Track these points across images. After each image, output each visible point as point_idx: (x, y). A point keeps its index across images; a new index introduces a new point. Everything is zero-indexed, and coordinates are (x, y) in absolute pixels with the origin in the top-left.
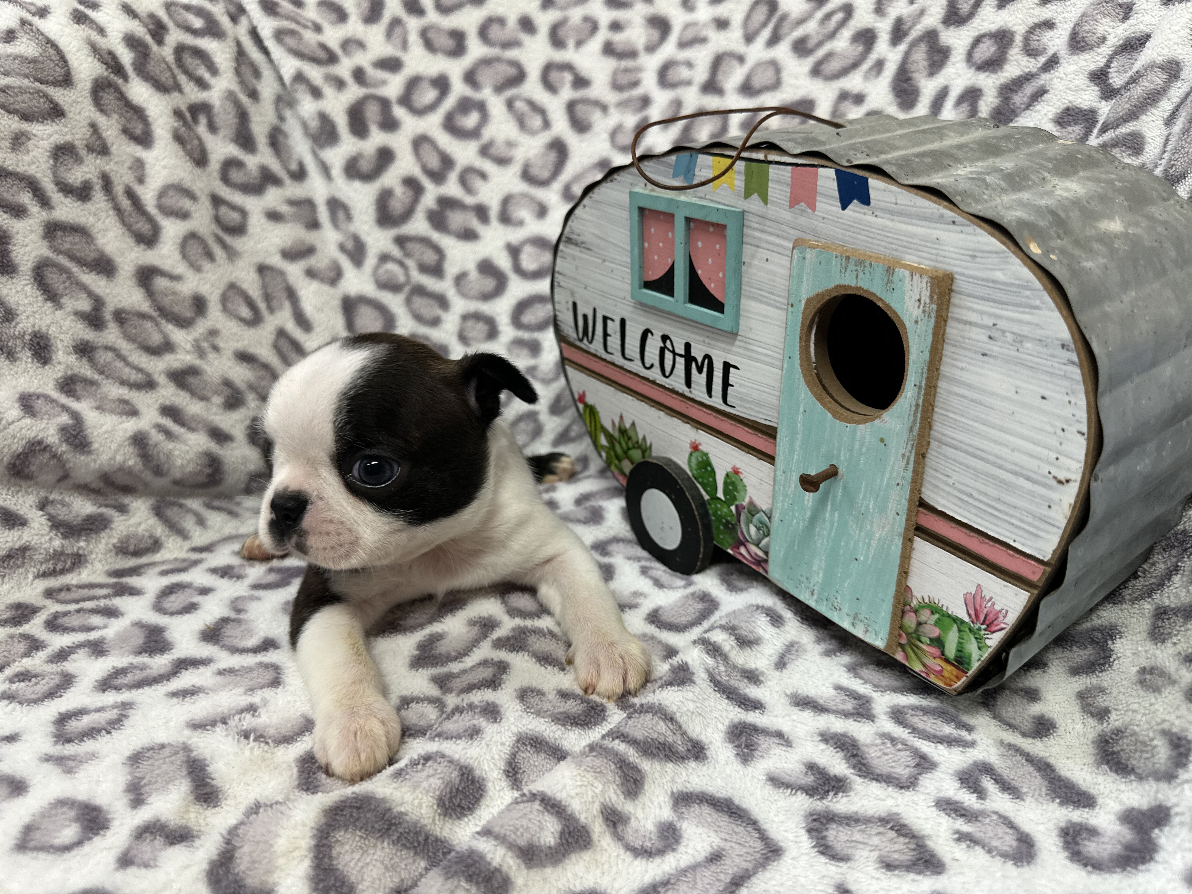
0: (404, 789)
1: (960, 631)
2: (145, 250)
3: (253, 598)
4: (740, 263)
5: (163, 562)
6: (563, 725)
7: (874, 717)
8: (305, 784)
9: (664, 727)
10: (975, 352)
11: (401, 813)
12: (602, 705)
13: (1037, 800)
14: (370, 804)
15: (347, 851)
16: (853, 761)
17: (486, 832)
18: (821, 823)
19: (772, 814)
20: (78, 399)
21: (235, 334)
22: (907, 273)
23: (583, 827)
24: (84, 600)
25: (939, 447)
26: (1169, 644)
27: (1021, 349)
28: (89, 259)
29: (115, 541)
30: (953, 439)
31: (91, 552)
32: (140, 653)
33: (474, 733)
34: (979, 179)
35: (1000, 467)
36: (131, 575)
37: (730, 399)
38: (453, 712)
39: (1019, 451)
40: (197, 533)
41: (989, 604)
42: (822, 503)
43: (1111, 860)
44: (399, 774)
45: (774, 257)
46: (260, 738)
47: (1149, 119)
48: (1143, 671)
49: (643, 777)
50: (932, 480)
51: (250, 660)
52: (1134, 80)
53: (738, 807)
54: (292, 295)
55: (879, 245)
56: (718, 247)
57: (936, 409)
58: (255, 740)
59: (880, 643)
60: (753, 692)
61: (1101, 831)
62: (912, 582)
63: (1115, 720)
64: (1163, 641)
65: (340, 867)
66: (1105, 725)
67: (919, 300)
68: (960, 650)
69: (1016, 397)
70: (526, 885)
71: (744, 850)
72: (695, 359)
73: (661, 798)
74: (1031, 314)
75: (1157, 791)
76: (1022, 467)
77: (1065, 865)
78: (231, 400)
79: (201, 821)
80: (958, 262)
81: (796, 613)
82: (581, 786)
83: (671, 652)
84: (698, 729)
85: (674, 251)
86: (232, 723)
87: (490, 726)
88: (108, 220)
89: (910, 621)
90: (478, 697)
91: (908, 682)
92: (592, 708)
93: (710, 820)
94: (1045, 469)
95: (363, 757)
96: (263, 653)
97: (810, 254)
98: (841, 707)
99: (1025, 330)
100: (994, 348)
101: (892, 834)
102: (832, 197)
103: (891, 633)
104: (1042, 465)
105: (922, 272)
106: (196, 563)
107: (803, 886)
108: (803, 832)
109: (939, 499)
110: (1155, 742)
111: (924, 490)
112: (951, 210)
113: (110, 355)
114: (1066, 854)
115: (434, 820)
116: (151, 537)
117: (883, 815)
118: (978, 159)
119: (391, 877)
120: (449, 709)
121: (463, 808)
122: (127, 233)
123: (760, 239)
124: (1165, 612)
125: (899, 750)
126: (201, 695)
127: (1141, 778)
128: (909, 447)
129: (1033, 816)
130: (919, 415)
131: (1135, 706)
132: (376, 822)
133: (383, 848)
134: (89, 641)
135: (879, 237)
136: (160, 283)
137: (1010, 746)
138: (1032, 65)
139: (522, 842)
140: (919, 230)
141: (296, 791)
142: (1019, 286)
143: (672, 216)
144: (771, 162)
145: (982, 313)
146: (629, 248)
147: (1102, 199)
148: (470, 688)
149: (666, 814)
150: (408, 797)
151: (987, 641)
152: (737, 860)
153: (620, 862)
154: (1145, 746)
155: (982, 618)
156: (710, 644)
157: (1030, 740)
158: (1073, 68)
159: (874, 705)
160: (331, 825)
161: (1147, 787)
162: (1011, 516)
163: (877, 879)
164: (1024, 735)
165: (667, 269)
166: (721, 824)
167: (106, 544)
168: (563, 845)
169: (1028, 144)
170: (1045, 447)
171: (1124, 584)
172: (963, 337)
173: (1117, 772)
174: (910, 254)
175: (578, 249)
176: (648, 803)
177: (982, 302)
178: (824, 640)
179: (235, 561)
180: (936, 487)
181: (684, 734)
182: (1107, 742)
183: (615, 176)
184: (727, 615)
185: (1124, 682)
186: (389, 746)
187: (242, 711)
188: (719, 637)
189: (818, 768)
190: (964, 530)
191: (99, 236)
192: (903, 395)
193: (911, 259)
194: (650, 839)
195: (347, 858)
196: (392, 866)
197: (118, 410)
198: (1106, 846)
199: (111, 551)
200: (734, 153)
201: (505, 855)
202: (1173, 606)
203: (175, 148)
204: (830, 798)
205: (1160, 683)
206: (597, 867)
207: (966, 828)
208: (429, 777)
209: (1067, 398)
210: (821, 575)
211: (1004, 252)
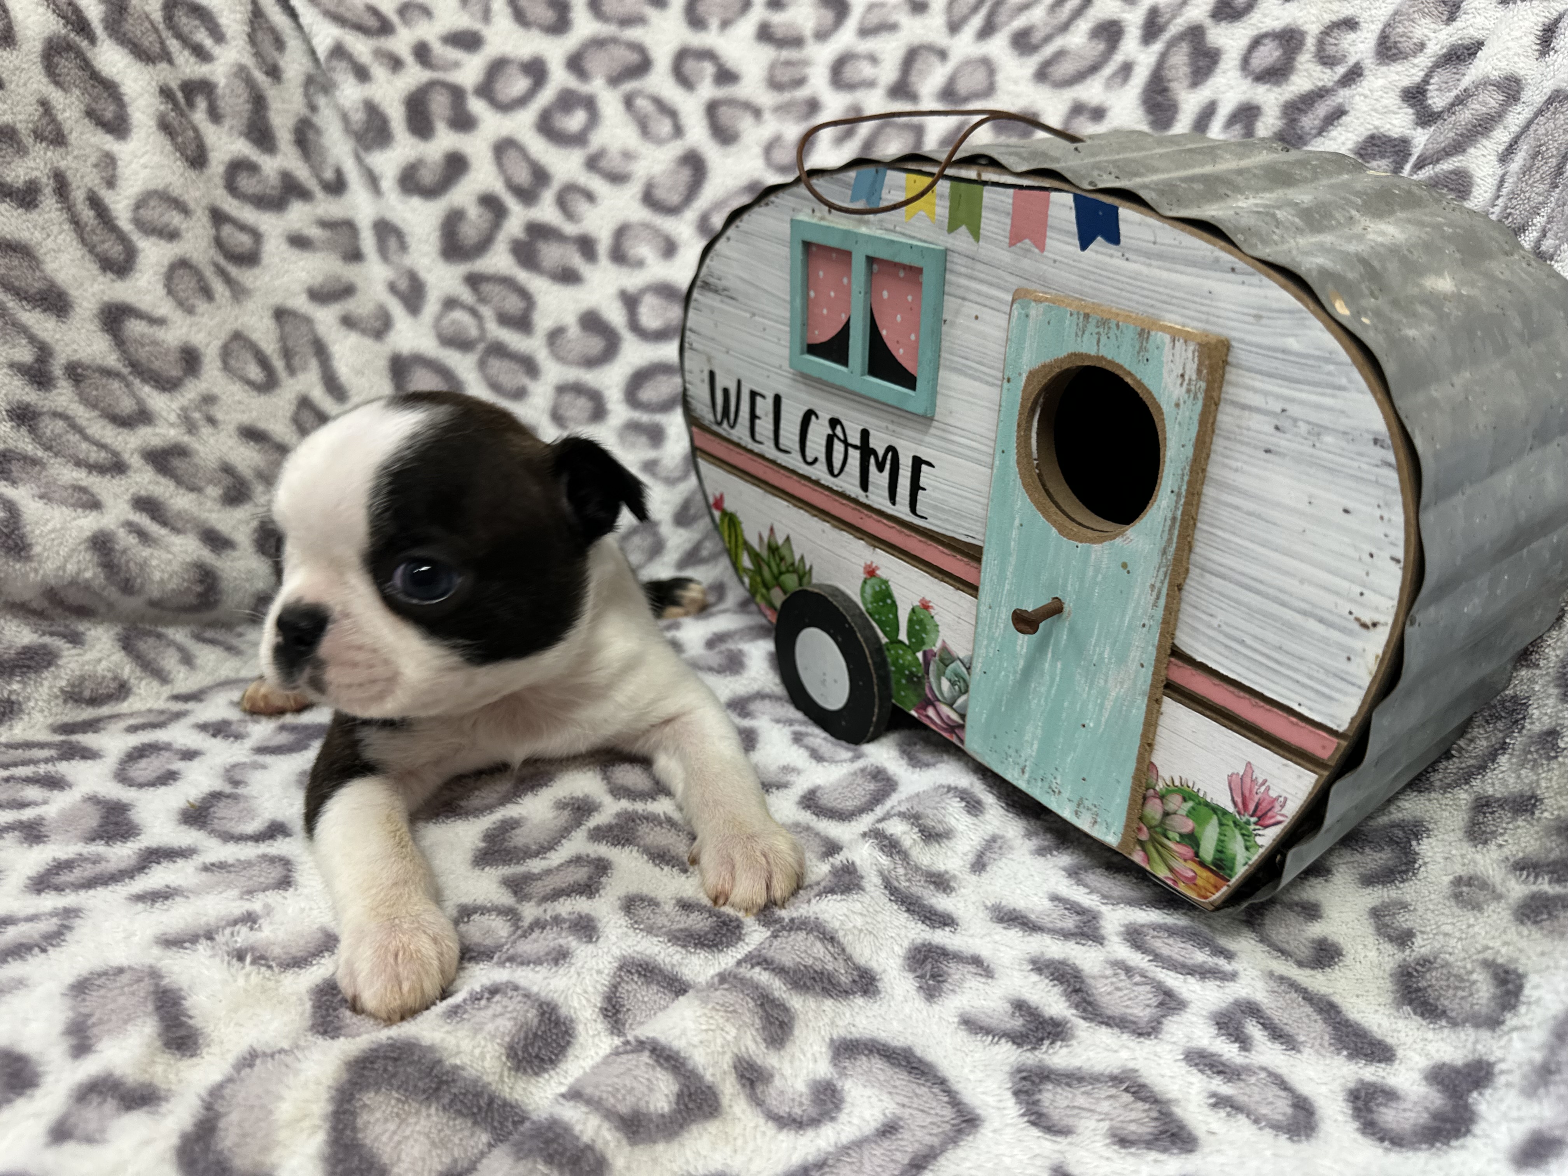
0: (460, 1034)
1: (1221, 824)
2: (113, 281)
3: (256, 766)
4: (940, 321)
5: (132, 715)
6: (684, 946)
7: (1103, 938)
8: (322, 1024)
9: (822, 950)
10: (1256, 447)
11: (456, 1067)
12: (737, 919)
13: (1317, 1051)
14: (412, 1054)
15: (378, 1120)
16: (1076, 998)
17: (575, 1095)
18: (1033, 1082)
19: (966, 1070)
20: (14, 483)
21: (240, 402)
22: (1167, 338)
23: (709, 1088)
24: (15, 765)
25: (1202, 576)
26: (1492, 846)
27: (1318, 445)
28: (32, 291)
29: (64, 683)
30: (1221, 565)
31: (29, 699)
32: (93, 840)
33: (560, 957)
34: (1268, 214)
35: (1283, 604)
36: (85, 732)
37: (919, 508)
38: (531, 928)
39: (1310, 582)
40: (181, 675)
41: (1263, 789)
42: (1040, 648)
43: (1415, 1133)
44: (454, 1012)
45: (986, 314)
46: (261, 959)
47: (1479, 153)
48: (1458, 881)
49: (792, 1019)
50: (1189, 621)
51: (249, 851)
52: (1460, 101)
53: (920, 1061)
54: (321, 351)
55: (1129, 300)
56: (910, 298)
57: (1199, 525)
58: (254, 962)
59: (1112, 839)
60: (941, 902)
61: (1401, 1093)
62: (1159, 758)
63: (1421, 946)
64: (1485, 842)
65: (368, 1142)
66: (1407, 952)
67: (1182, 376)
68: (1220, 851)
69: (1309, 509)
70: (628, 1168)
71: (929, 1120)
72: (874, 452)
73: (816, 1048)
74: (1333, 396)
75: (1476, 1042)
76: (1313, 605)
77: (1355, 1140)
78: (233, 493)
79: (172, 1077)
80: (1235, 324)
81: (999, 798)
82: (706, 1031)
83: (832, 848)
84: (867, 953)
85: (849, 302)
86: (220, 938)
87: (583, 947)
88: (61, 237)
89: (1154, 810)
90: (567, 907)
91: (1148, 892)
92: (724, 923)
93: (882, 1078)
94: (1345, 607)
95: (406, 987)
96: (267, 842)
97: (1035, 310)
98: (1059, 924)
99: (1325, 419)
100: (1281, 442)
101: (1127, 1098)
102: (1067, 233)
103: (1127, 826)
104: (1340, 602)
105: (1187, 337)
106: (178, 716)
107: (1007, 1169)
108: (1008, 1095)
109: (1198, 645)
110: (1475, 976)
111: (1178, 633)
112: (1230, 253)
113: (60, 425)
114: (1356, 1125)
115: (501, 1076)
116: (115, 679)
117: (1116, 1071)
118: (1265, 190)
119: (439, 1156)
120: (526, 923)
121: (542, 1060)
122: (88, 256)
123: (968, 289)
124: (1488, 804)
125: (1136, 984)
126: (178, 899)
127: (1454, 1024)
128: (1161, 574)
129: (1312, 1074)
130: (1176, 532)
131: (1448, 928)
132: (420, 1079)
133: (429, 1116)
134: (21, 822)
135: (1128, 287)
136: (135, 327)
137: (1282, 979)
138: (1327, 77)
139: (623, 1109)
140: (1184, 279)
141: (309, 1034)
142: (1318, 358)
143: (848, 254)
144: (985, 183)
145: (1266, 394)
146: (788, 298)
147: (1428, 247)
148: (557, 894)
149: (823, 1069)
150: (466, 1045)
151: (1258, 839)
152: (919, 1134)
153: (758, 1136)
154: (1461, 981)
155: (1252, 807)
156: (886, 837)
157: (1309, 972)
158: (1381, 82)
159: (1102, 923)
160: (356, 1084)
161: (1462, 1035)
162: (1296, 670)
163: (1108, 1159)
164: (1300, 964)
165: (839, 327)
166: (898, 1083)
167: (50, 688)
168: (680, 1112)
169: (1329, 174)
170: (1345, 578)
171: (1433, 767)
172: (1239, 427)
173: (1422, 1015)
174: (1171, 312)
175: (718, 298)
176: (798, 1054)
177: (1267, 379)
178: (1036, 834)
179: (234, 715)
180: (1195, 629)
181: (848, 959)
182: (1409, 975)
183: (772, 198)
184: (908, 799)
185: (1433, 896)
186: (442, 972)
187: (235, 923)
188: (897, 828)
189: (1029, 1007)
190: (1231, 689)
191: (48, 258)
192: (1155, 506)
193: (1173, 319)
194: (801, 1104)
195: (378, 1129)
196: (441, 1140)
197: (71, 501)
198: (1408, 1114)
199: (57, 697)
200: (935, 170)
201: (599, 1127)
202: (1498, 795)
203: (160, 140)
204: (1044, 1048)
205: (1482, 899)
206: (727, 1142)
207: (1226, 1089)
208: (495, 1016)
209: (1378, 513)
210: (1035, 746)
211: (1300, 311)
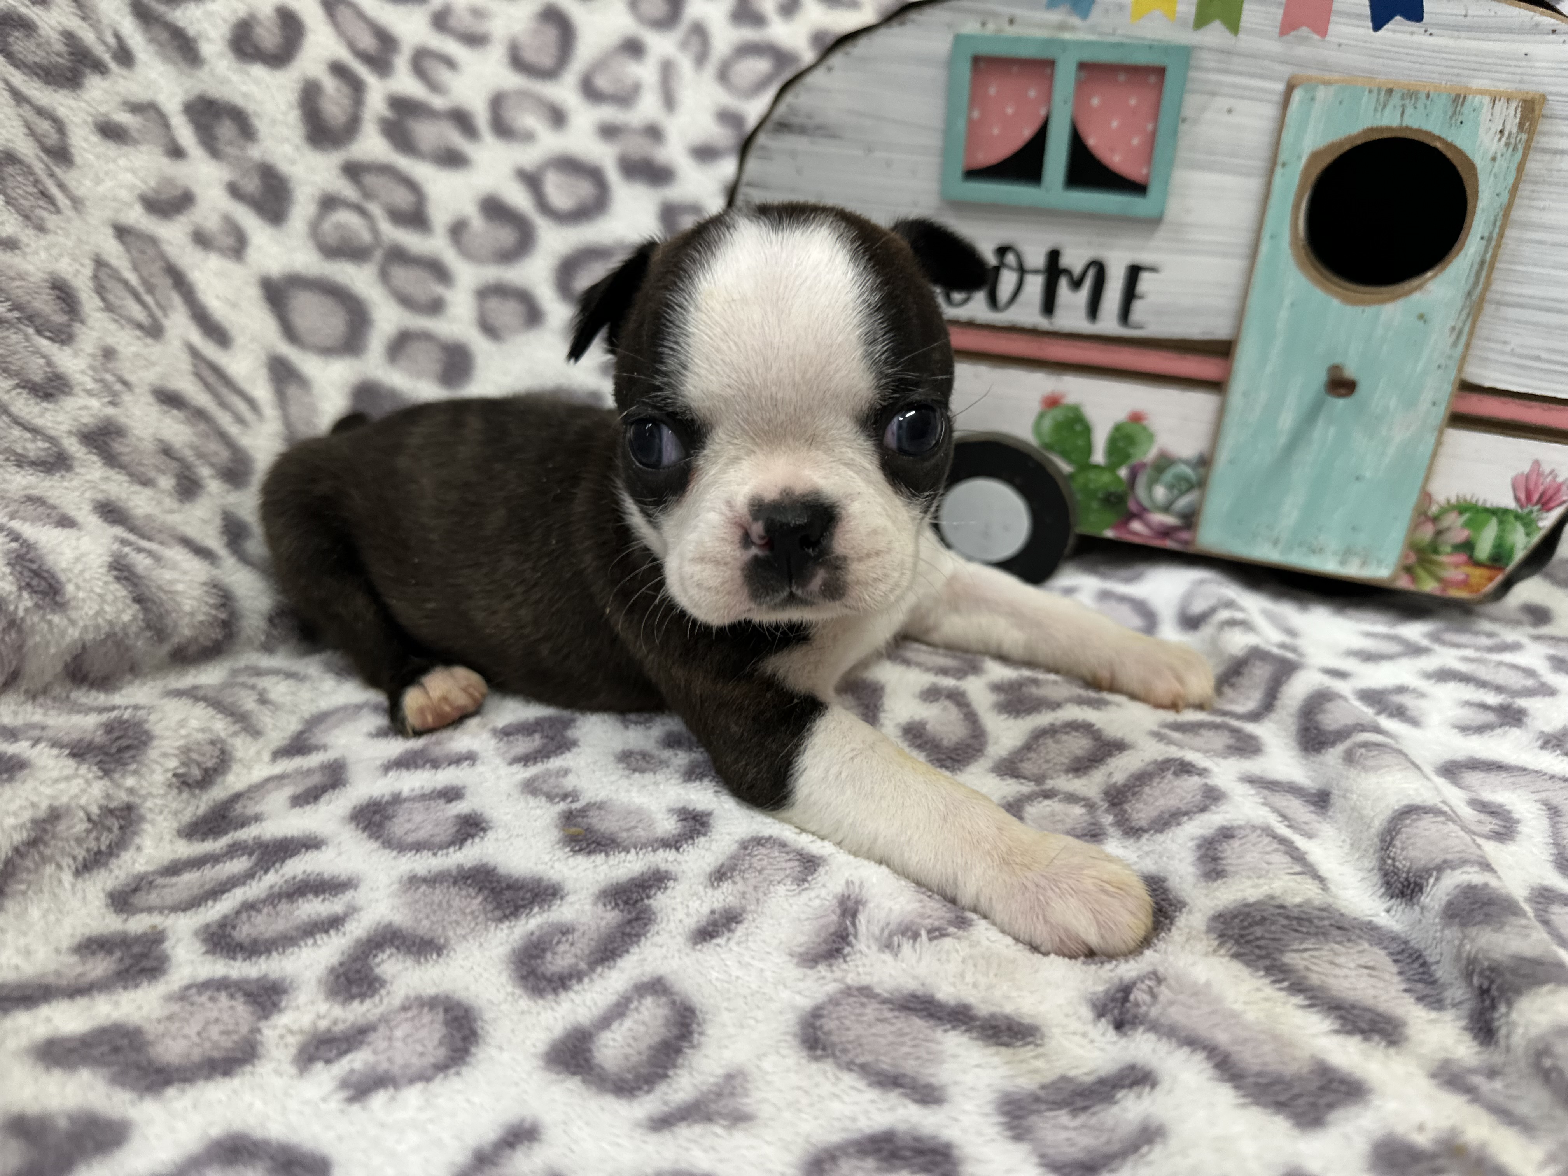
1: (1501, 522)
22: (1487, 100)
25: (1497, 310)
30: (1520, 296)
37: (1134, 318)
41: (1549, 478)
45: (1245, 106)
50: (1482, 354)
54: (179, 280)
55: (1432, 72)
56: (1133, 101)
59: (1383, 572)
62: (1435, 485)
67: (1501, 132)
68: (1498, 546)
72: (1067, 272)
80: (1554, 80)
89: (1425, 533)
97: (1322, 93)
103: (1400, 556)
105: (1508, 97)
111: (1469, 365)
112: (1551, 16)
123: (1220, 83)
128: (1463, 316)
130: (1484, 274)
135: (1431, 61)
140: (1498, 46)
143: (1050, 63)
151: (1540, 523)
155: (1536, 497)
157: (1544, 627)
164: (1533, 625)
165: (1019, 146)
172: (1550, 170)
175: (806, 139)
180: (1487, 359)
190: (1522, 402)
192: (1462, 254)
193: (1485, 83)
199: (172, 786)
204: (1527, 723)
210: (1295, 515)
